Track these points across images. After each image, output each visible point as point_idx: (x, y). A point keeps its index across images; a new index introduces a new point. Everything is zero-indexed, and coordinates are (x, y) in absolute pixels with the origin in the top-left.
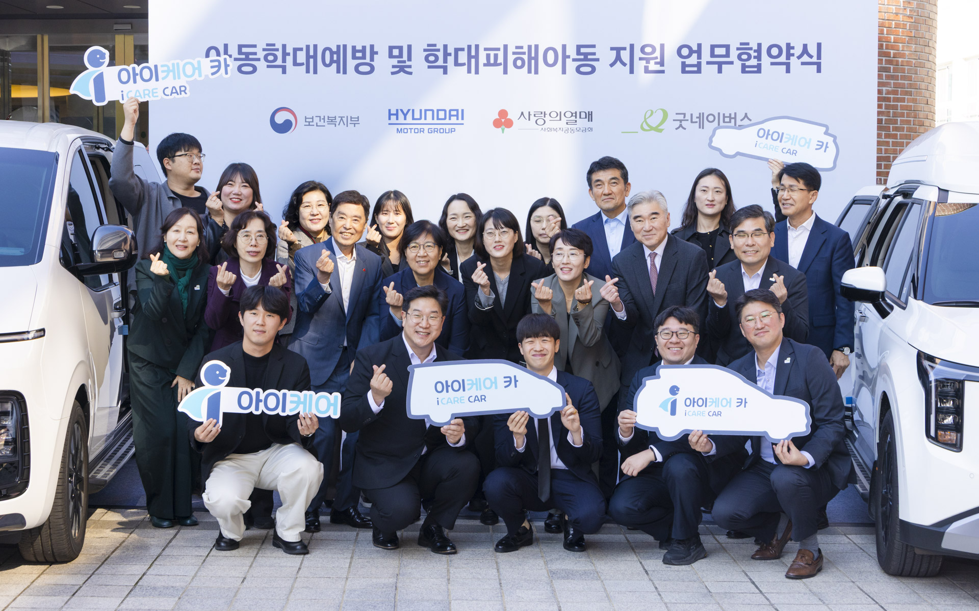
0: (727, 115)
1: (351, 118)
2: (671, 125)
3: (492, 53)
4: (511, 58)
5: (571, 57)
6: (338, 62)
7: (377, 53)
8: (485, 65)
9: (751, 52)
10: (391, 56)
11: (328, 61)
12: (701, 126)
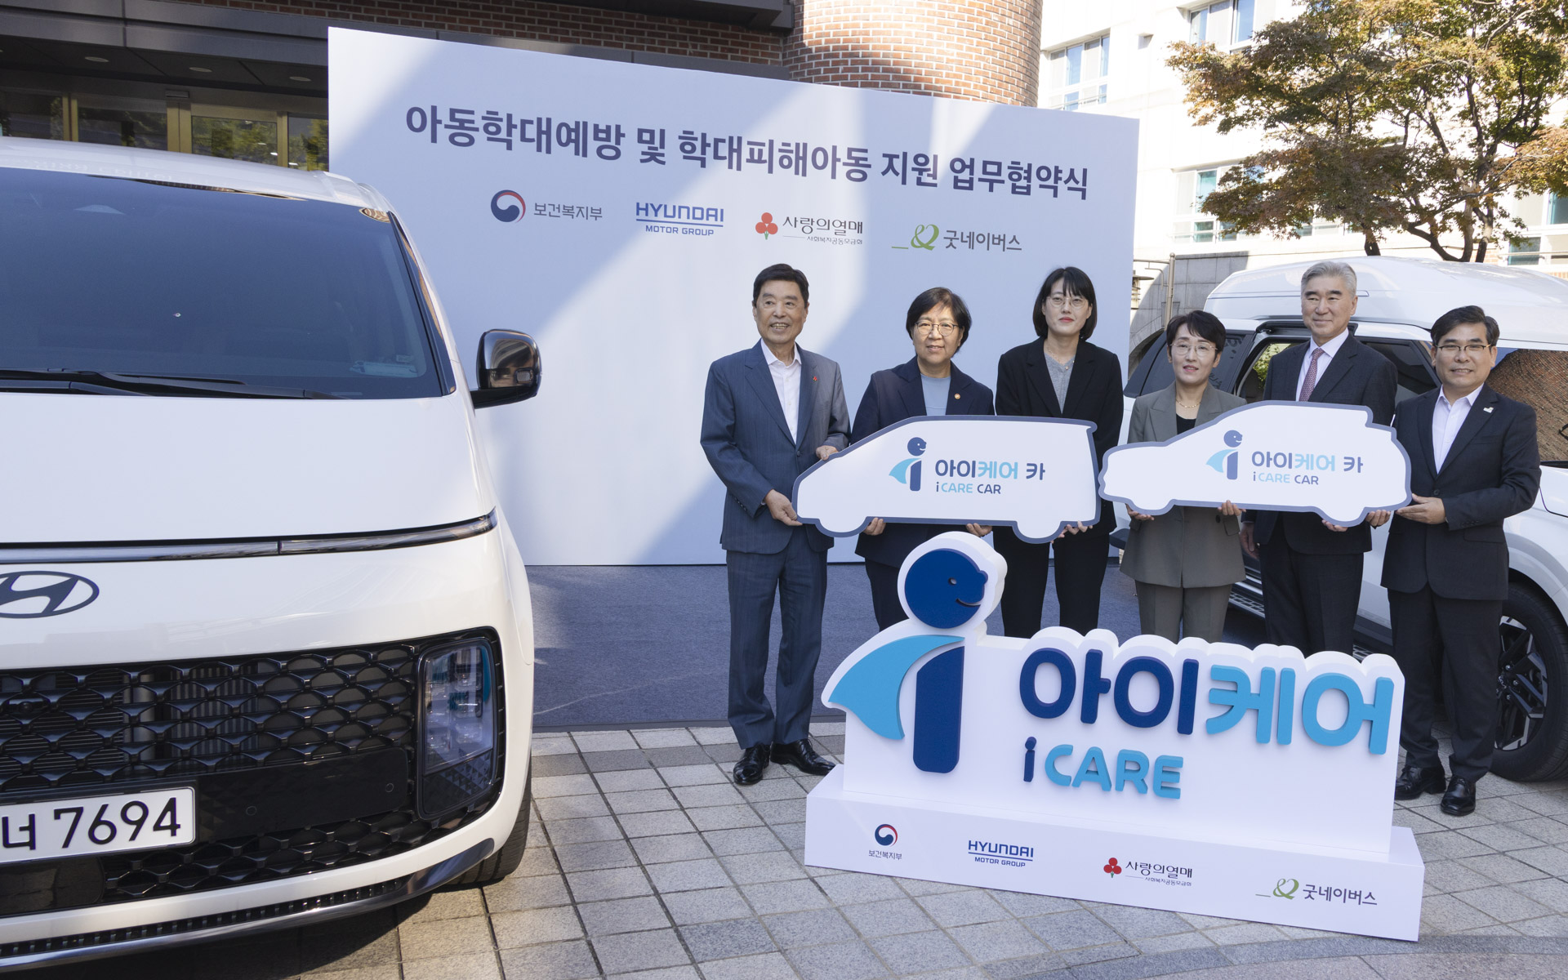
0: (996, 236)
1: (592, 209)
2: (940, 243)
3: (756, 148)
4: (777, 156)
5: (842, 161)
6: (576, 141)
7: (623, 135)
8: (748, 161)
9: (1022, 172)
10: (640, 140)
11: (564, 139)
12: (971, 246)
